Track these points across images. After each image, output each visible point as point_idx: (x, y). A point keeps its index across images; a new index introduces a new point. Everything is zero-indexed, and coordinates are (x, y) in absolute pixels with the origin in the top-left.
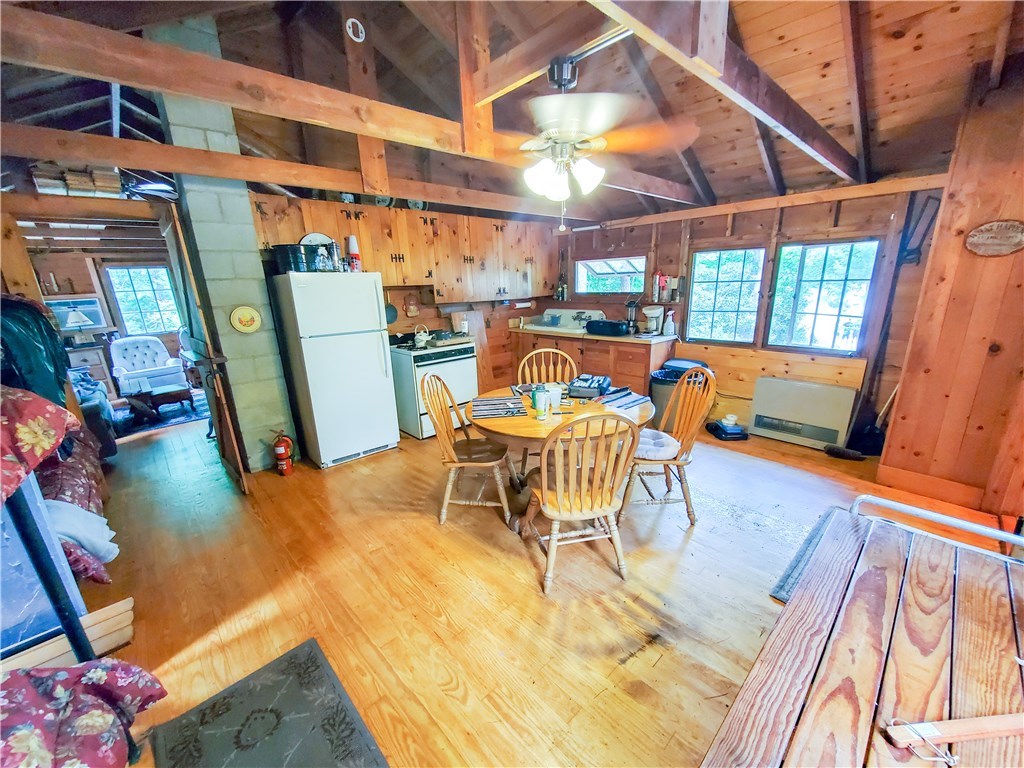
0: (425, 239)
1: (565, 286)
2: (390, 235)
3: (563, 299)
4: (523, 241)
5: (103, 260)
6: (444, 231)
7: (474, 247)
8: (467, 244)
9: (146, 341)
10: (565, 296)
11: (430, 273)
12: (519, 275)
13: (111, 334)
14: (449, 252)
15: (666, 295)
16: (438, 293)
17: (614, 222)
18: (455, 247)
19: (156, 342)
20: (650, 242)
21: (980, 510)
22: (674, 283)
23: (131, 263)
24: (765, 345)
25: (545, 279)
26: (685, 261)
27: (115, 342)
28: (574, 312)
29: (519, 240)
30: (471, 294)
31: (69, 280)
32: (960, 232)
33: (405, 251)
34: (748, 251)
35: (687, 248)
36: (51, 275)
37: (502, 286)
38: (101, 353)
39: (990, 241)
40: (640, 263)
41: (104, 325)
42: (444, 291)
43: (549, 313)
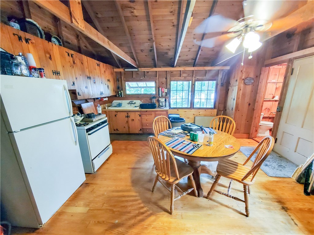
0: (69, 64)
1: (122, 91)
2: (50, 58)
3: (121, 96)
4: (106, 72)
6: (77, 61)
7: (90, 72)
8: (88, 70)
10: (122, 95)
11: (74, 84)
12: (106, 86)
14: (81, 73)
15: (164, 94)
16: (78, 94)
17: (142, 69)
18: (83, 70)
20: (156, 77)
21: (249, 138)
22: (166, 91)
24: (193, 108)
25: (113, 88)
26: (169, 84)
28: (128, 101)
29: (105, 72)
30: (92, 95)
32: (243, 79)
33: (60, 69)
34: (184, 82)
35: (169, 80)
37: (102, 91)
39: (248, 82)
40: (153, 84)
42: (80, 93)
43: (115, 102)
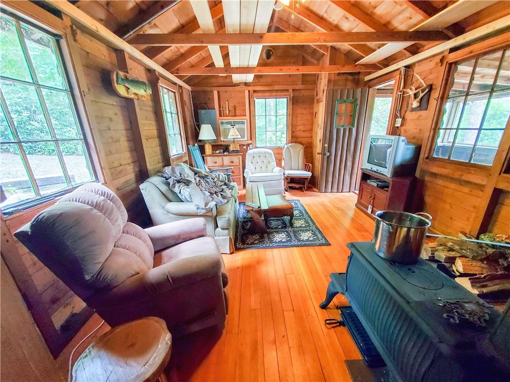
5: (254, 91)
9: (265, 153)
13: (248, 145)
19: (270, 154)
23: (268, 94)
27: (250, 152)
31: (235, 106)
36: (227, 102)
38: (241, 157)
41: (246, 139)
